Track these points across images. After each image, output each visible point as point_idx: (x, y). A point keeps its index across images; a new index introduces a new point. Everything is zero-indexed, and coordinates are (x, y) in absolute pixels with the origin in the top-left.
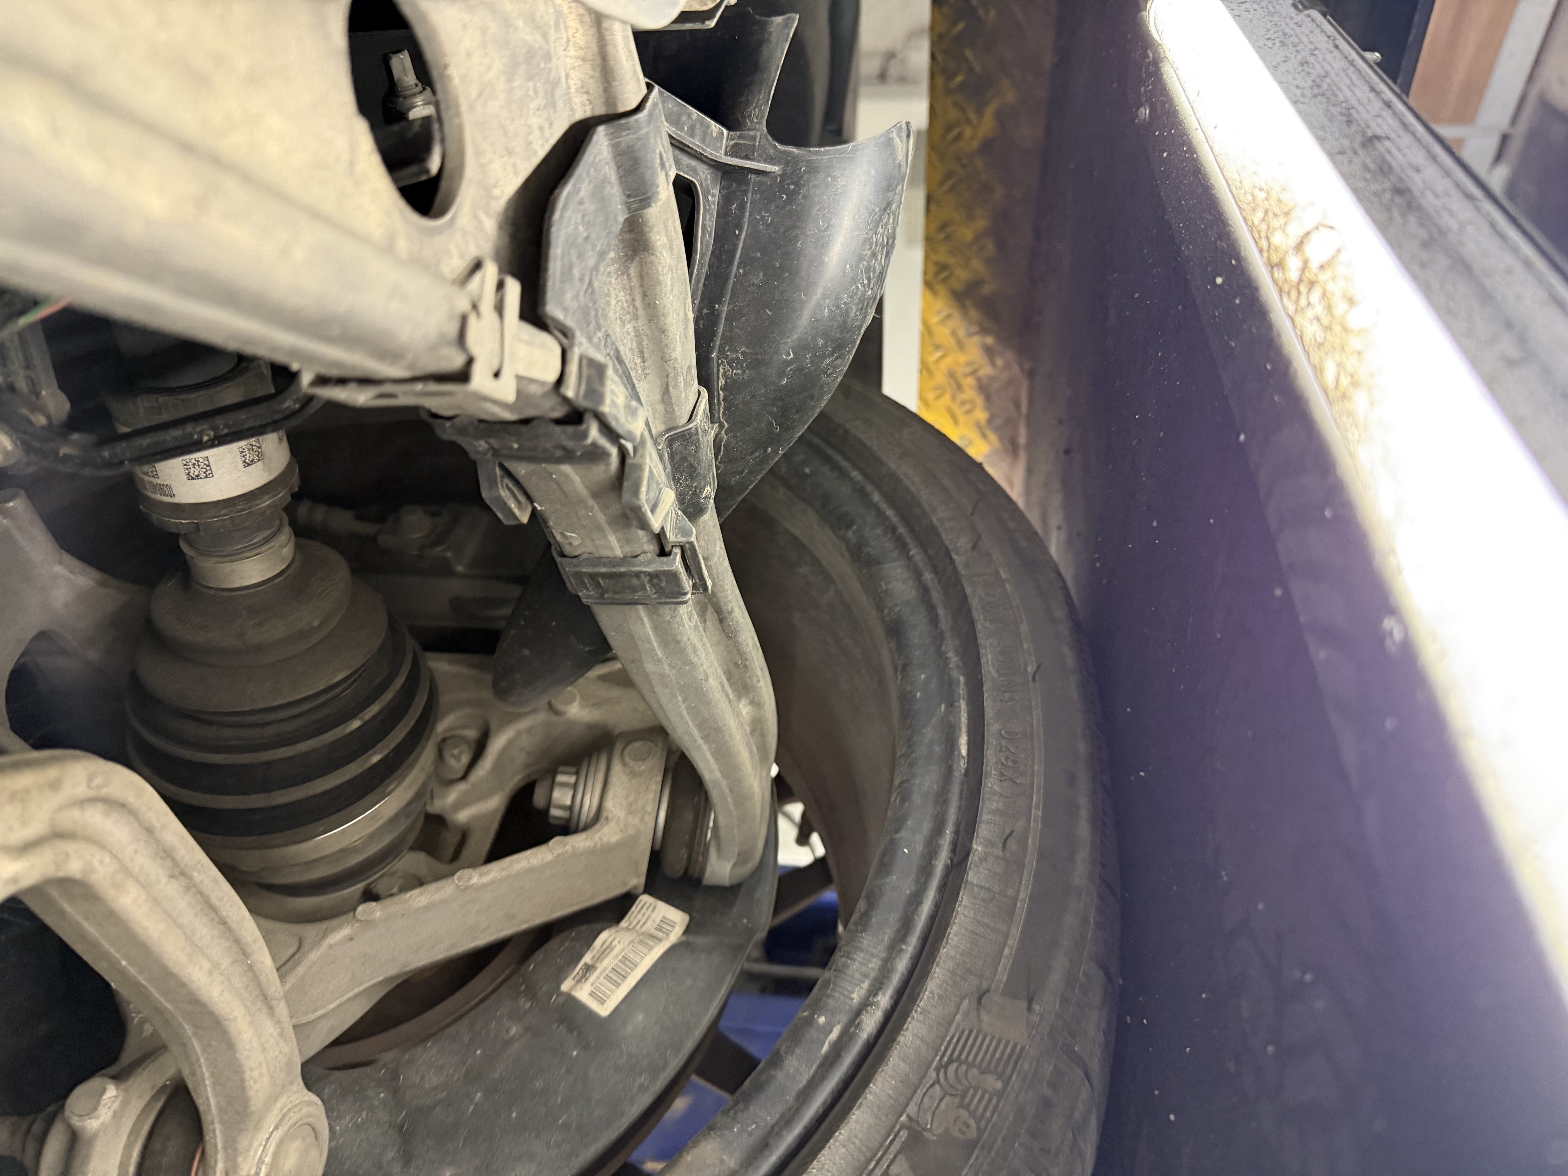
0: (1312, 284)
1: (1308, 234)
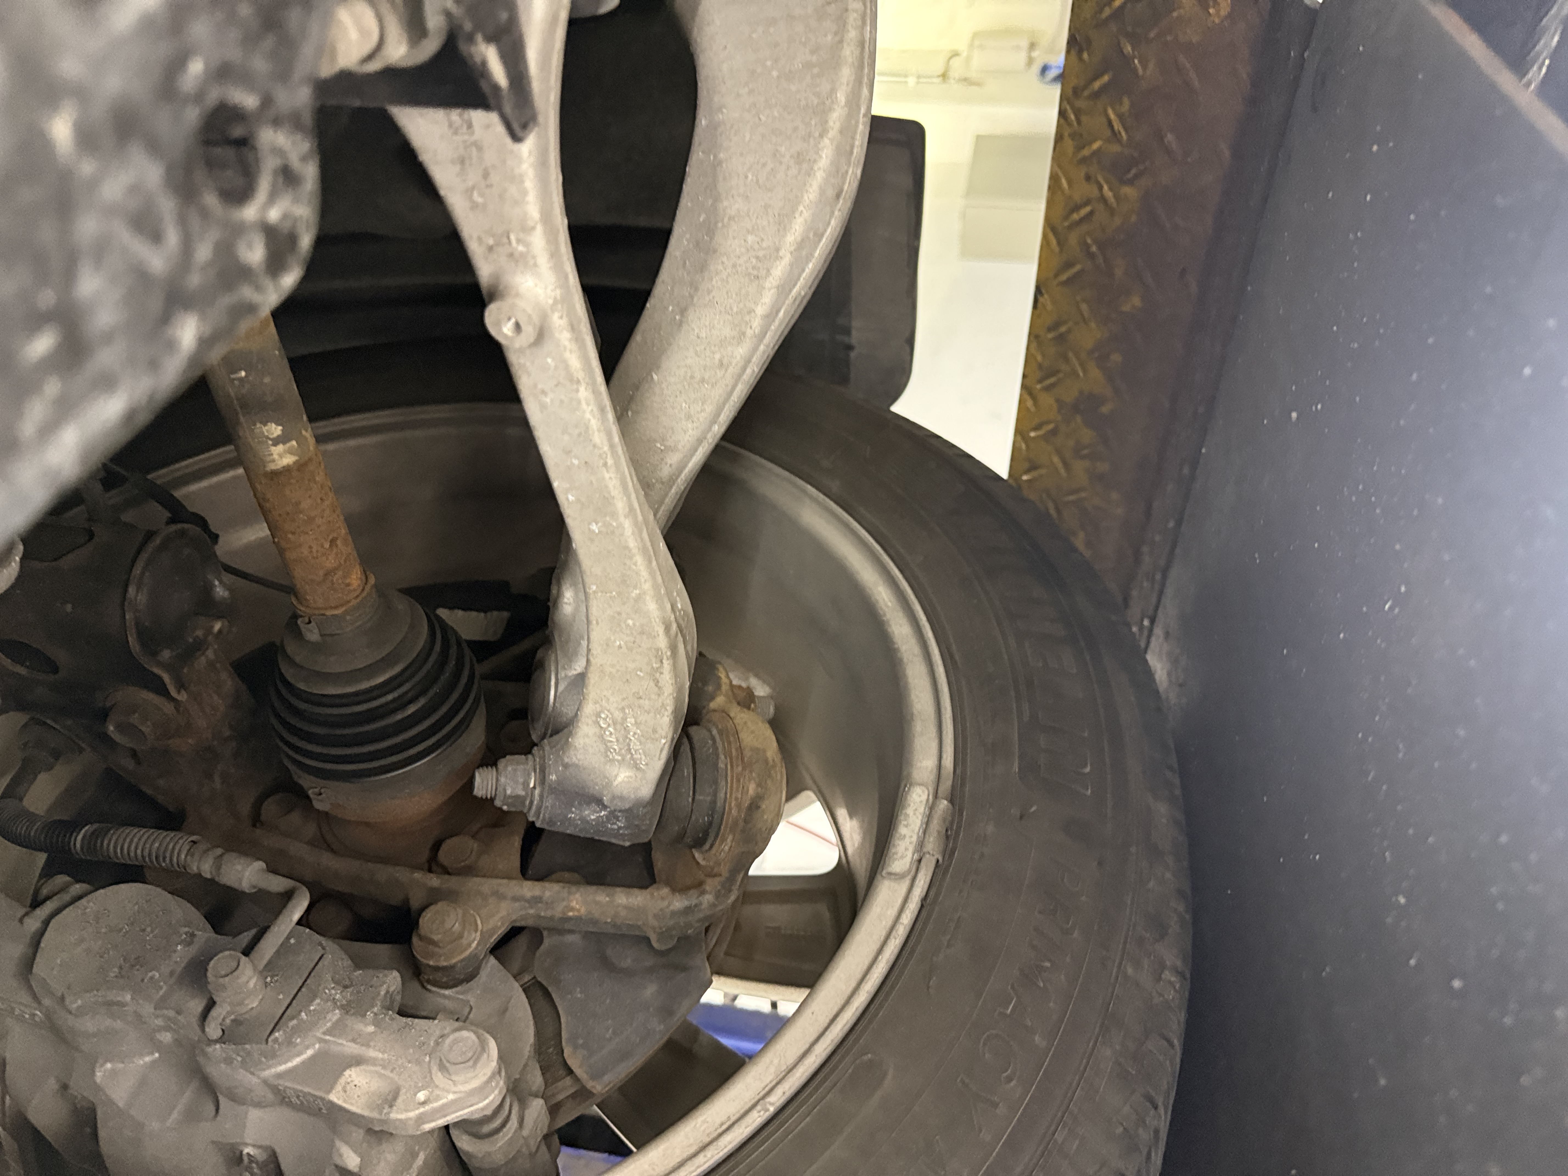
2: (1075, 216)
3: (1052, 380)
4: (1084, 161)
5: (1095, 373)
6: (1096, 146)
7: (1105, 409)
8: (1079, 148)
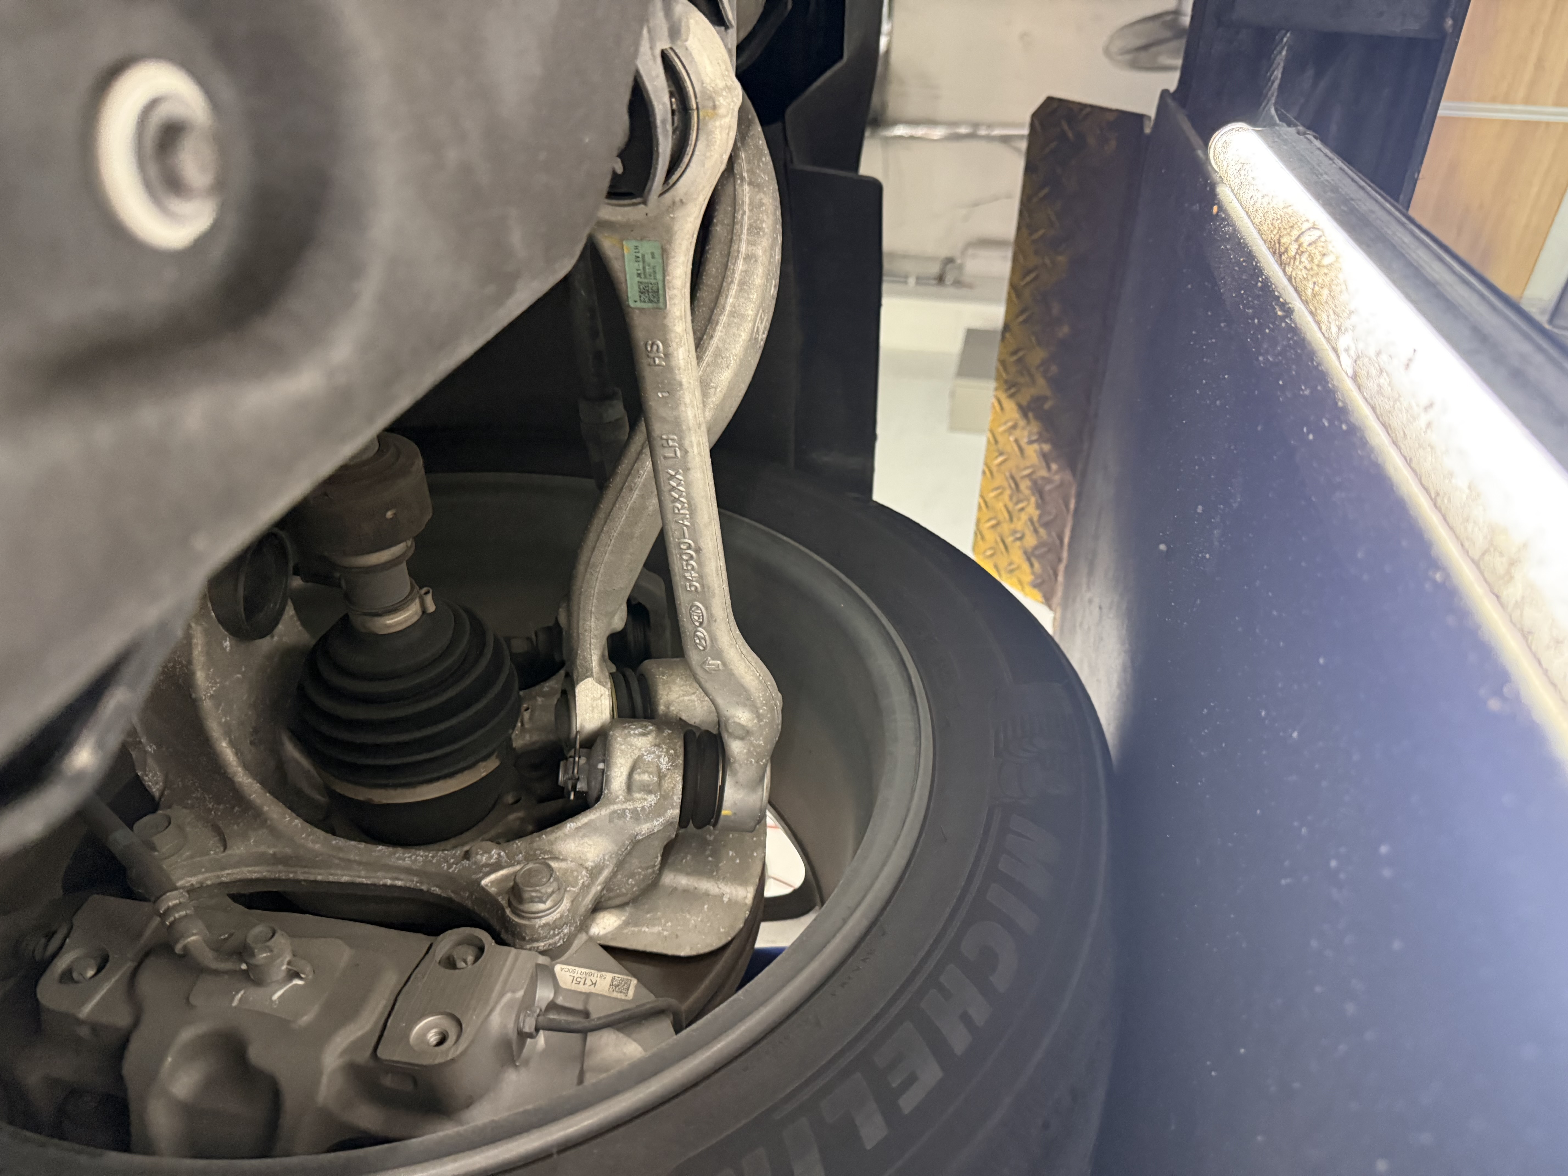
0: (1303, 252)
1: (1303, 233)
2: (1028, 279)
3: (1013, 390)
4: (1034, 242)
5: (1041, 381)
6: (1041, 232)
7: (1047, 406)
8: (1031, 234)
